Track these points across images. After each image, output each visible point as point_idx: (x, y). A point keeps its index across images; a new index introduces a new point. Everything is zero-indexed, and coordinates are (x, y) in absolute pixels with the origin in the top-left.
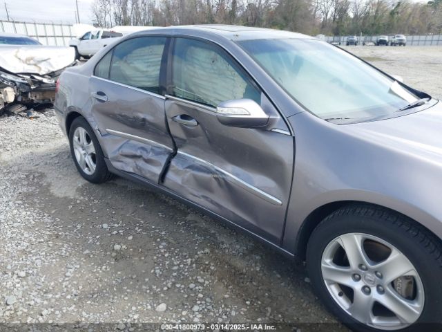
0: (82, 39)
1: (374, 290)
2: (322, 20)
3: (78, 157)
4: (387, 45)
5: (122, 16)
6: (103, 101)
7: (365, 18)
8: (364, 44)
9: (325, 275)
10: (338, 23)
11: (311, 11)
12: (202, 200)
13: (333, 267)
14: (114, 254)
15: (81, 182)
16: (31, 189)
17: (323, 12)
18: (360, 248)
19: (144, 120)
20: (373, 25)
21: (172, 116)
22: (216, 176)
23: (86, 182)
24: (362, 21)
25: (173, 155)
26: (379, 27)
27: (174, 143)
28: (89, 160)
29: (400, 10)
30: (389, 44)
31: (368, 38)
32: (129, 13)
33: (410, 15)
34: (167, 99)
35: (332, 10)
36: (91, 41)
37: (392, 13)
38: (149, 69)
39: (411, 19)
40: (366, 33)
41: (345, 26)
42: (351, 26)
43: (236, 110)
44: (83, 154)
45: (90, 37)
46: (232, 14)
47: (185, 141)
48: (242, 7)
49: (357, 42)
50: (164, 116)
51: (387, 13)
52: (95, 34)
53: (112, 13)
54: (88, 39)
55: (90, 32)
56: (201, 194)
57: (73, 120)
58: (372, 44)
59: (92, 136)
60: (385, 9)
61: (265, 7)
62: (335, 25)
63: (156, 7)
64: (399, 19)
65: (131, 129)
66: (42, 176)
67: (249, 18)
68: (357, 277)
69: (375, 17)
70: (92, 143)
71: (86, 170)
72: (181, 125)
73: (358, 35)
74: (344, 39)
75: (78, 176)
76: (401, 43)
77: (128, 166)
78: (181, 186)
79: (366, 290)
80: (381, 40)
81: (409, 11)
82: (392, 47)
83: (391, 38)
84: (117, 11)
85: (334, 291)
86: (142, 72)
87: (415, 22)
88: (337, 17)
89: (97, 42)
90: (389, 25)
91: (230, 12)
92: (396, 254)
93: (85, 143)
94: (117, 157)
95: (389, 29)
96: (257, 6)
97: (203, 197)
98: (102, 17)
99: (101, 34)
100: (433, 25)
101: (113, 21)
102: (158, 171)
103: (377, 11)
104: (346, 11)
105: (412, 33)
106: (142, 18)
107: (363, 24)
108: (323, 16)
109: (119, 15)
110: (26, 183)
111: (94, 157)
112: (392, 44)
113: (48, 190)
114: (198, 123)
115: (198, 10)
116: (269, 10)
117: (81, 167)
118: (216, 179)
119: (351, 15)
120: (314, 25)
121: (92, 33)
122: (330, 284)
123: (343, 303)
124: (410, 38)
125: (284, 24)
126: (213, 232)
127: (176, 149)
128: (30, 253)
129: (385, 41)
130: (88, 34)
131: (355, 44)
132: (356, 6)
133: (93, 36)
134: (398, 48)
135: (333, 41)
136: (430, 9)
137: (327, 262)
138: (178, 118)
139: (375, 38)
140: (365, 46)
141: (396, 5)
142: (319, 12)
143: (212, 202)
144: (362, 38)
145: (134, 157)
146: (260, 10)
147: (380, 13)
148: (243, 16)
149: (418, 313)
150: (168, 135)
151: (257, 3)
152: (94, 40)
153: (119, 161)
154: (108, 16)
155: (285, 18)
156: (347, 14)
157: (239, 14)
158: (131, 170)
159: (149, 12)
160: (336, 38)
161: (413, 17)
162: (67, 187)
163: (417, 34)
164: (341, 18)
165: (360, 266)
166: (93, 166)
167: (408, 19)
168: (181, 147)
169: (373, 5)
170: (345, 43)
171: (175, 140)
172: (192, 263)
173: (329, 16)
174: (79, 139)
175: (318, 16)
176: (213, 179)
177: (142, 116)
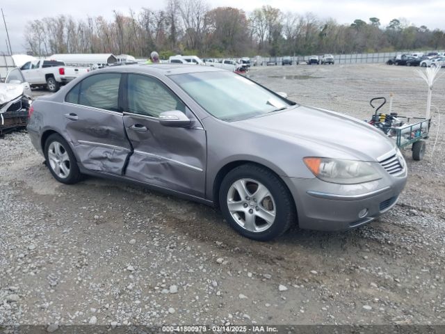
0: (23, 68)
1: (254, 210)
2: (258, 42)
3: (53, 166)
4: (318, 64)
5: (58, 44)
6: (75, 120)
7: (297, 39)
8: (298, 64)
9: (230, 208)
10: (273, 44)
11: (247, 34)
12: (155, 181)
13: (234, 202)
14: (95, 221)
15: (57, 185)
16: (18, 192)
17: (259, 35)
18: (244, 187)
19: (108, 131)
20: (305, 46)
21: (129, 125)
22: (162, 162)
23: (62, 184)
24: (294, 42)
25: (131, 154)
26: (310, 48)
27: (131, 145)
28: (62, 166)
29: (327, 32)
30: (320, 63)
31: (301, 58)
32: (65, 40)
33: (337, 36)
34: (124, 115)
35: (266, 33)
36: (31, 70)
37: (321, 35)
38: (109, 95)
39: (338, 39)
40: (299, 53)
41: (280, 47)
42: (286, 48)
43: (170, 117)
44: (58, 162)
45: (31, 67)
46: (173, 38)
47: (139, 142)
48: (181, 31)
49: (291, 62)
50: (123, 127)
51: (317, 35)
52: (35, 64)
53: (48, 41)
54: (28, 69)
55: (30, 63)
56: (153, 176)
57: (48, 137)
58: (304, 63)
59: (65, 147)
60: (315, 31)
61: (203, 32)
62: (271, 47)
63: (94, 33)
64: (327, 40)
65: (97, 139)
66: (22, 183)
67: (189, 42)
68: (245, 205)
69: (306, 39)
70: (66, 153)
71: (61, 176)
72: (136, 131)
73: (292, 55)
74: (279, 59)
75: (54, 180)
76: (330, 62)
77: (97, 166)
78: (139, 174)
79: (251, 211)
80: (312, 60)
81: (336, 32)
82: (323, 66)
83: (321, 57)
84: (52, 38)
85: (235, 217)
86: (104, 97)
87: (341, 43)
88: (272, 39)
89: (38, 71)
90: (319, 45)
91: (170, 36)
92: (260, 186)
93: (60, 153)
94: (87, 160)
95: (320, 50)
96: (196, 30)
97: (155, 178)
98: (36, 45)
99: (42, 64)
100: (357, 44)
101: (49, 49)
102: (121, 166)
103: (307, 33)
104: (279, 33)
105: (340, 52)
106: (80, 44)
107: (297, 45)
108: (260, 39)
109: (54, 42)
110: (11, 188)
111: (67, 164)
112: (322, 63)
113: (32, 192)
114: (148, 129)
115: (138, 35)
116: (207, 34)
117: (56, 173)
118: (163, 164)
119: (285, 37)
120: (251, 47)
121: (33, 63)
122: (233, 213)
123: (241, 223)
124: (337, 56)
125: (223, 47)
126: (164, 204)
127: (132, 149)
128: (33, 225)
129: (316, 60)
130: (28, 64)
131: (290, 63)
132: (289, 29)
133: (33, 67)
134: (328, 66)
135: (270, 62)
136: (353, 30)
137: (230, 200)
138: (134, 127)
139: (307, 58)
140: (299, 65)
141: (324, 27)
142: (255, 35)
143: (161, 180)
144: (295, 58)
145: (101, 158)
146: (199, 35)
147: (310, 34)
148: (182, 40)
149: (274, 216)
150: (127, 140)
151: (196, 28)
152: (35, 70)
153: (90, 163)
154: (42, 44)
155: (224, 42)
156: (282, 36)
157: (178, 38)
158: (100, 169)
159: (86, 39)
160: (273, 59)
161: (340, 38)
162: (47, 188)
163: (344, 53)
164: (275, 40)
165: (246, 197)
166: (67, 171)
167: (336, 39)
168: (137, 147)
169: (304, 27)
170: (281, 63)
171: (132, 143)
172: (150, 221)
173: (265, 39)
174: (54, 151)
175: (254, 39)
176: (161, 166)
177: (106, 128)
